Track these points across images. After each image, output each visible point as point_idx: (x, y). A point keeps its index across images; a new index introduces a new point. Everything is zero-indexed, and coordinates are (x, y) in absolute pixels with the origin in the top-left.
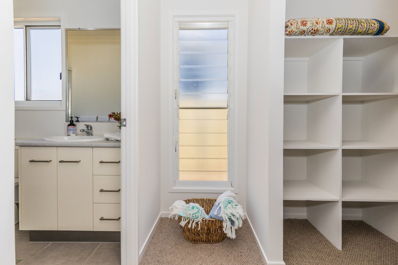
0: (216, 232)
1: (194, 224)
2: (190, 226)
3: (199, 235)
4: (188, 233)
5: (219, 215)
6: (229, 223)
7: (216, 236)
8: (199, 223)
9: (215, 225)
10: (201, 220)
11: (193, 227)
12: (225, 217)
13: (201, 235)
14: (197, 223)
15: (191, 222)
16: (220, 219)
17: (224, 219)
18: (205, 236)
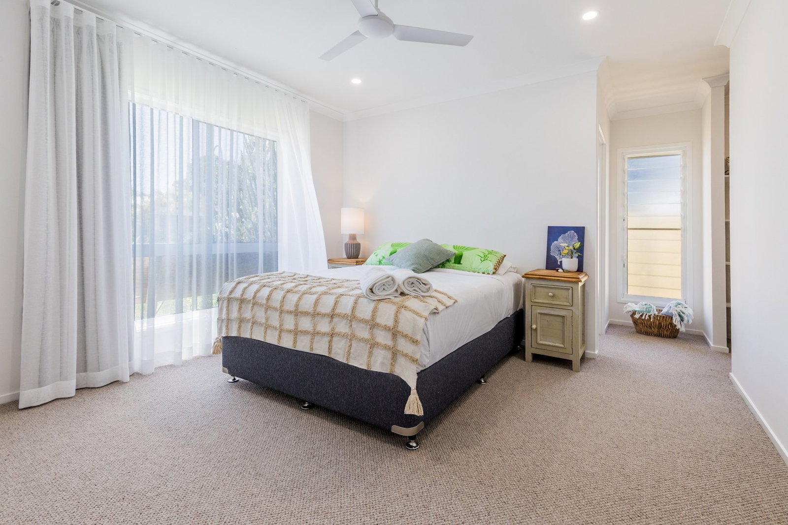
0: (667, 328)
1: (647, 316)
2: (643, 318)
3: (651, 328)
4: (641, 326)
5: (669, 312)
6: (679, 319)
7: (667, 331)
8: (652, 316)
9: (666, 320)
10: (653, 314)
11: (646, 319)
12: (674, 312)
13: (653, 328)
14: (650, 316)
15: (645, 315)
16: (670, 315)
17: (674, 314)
18: (656, 329)
